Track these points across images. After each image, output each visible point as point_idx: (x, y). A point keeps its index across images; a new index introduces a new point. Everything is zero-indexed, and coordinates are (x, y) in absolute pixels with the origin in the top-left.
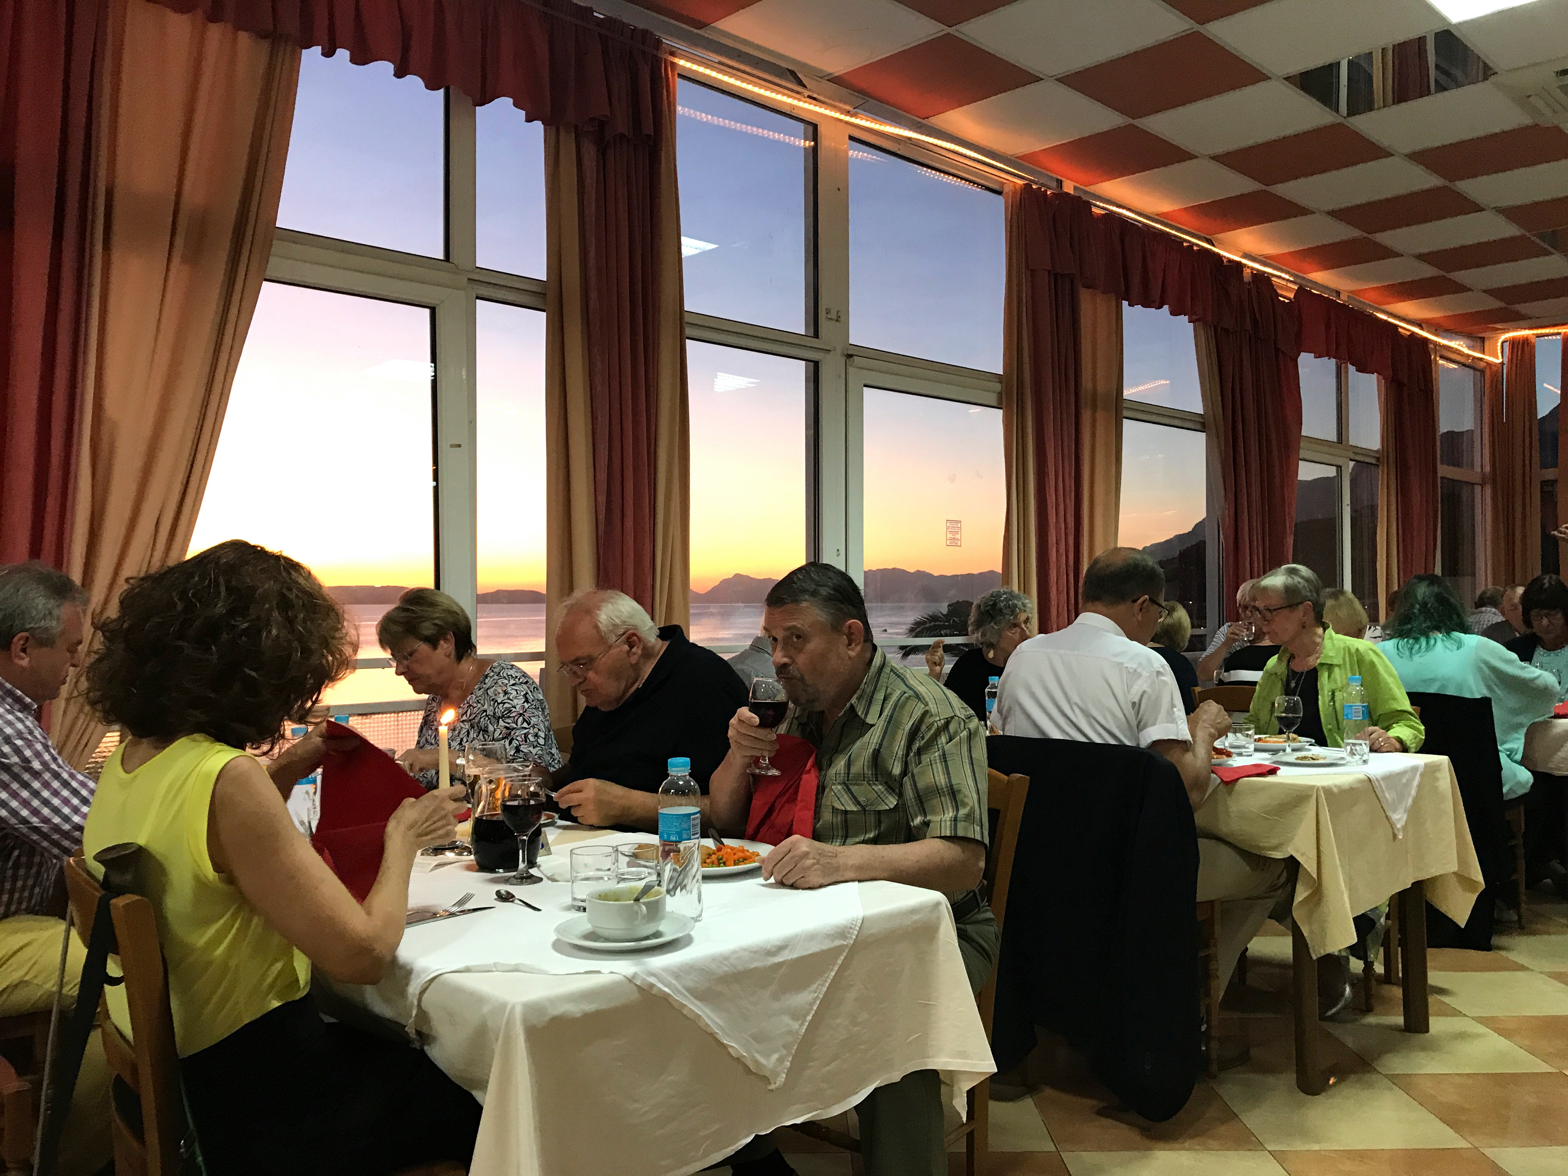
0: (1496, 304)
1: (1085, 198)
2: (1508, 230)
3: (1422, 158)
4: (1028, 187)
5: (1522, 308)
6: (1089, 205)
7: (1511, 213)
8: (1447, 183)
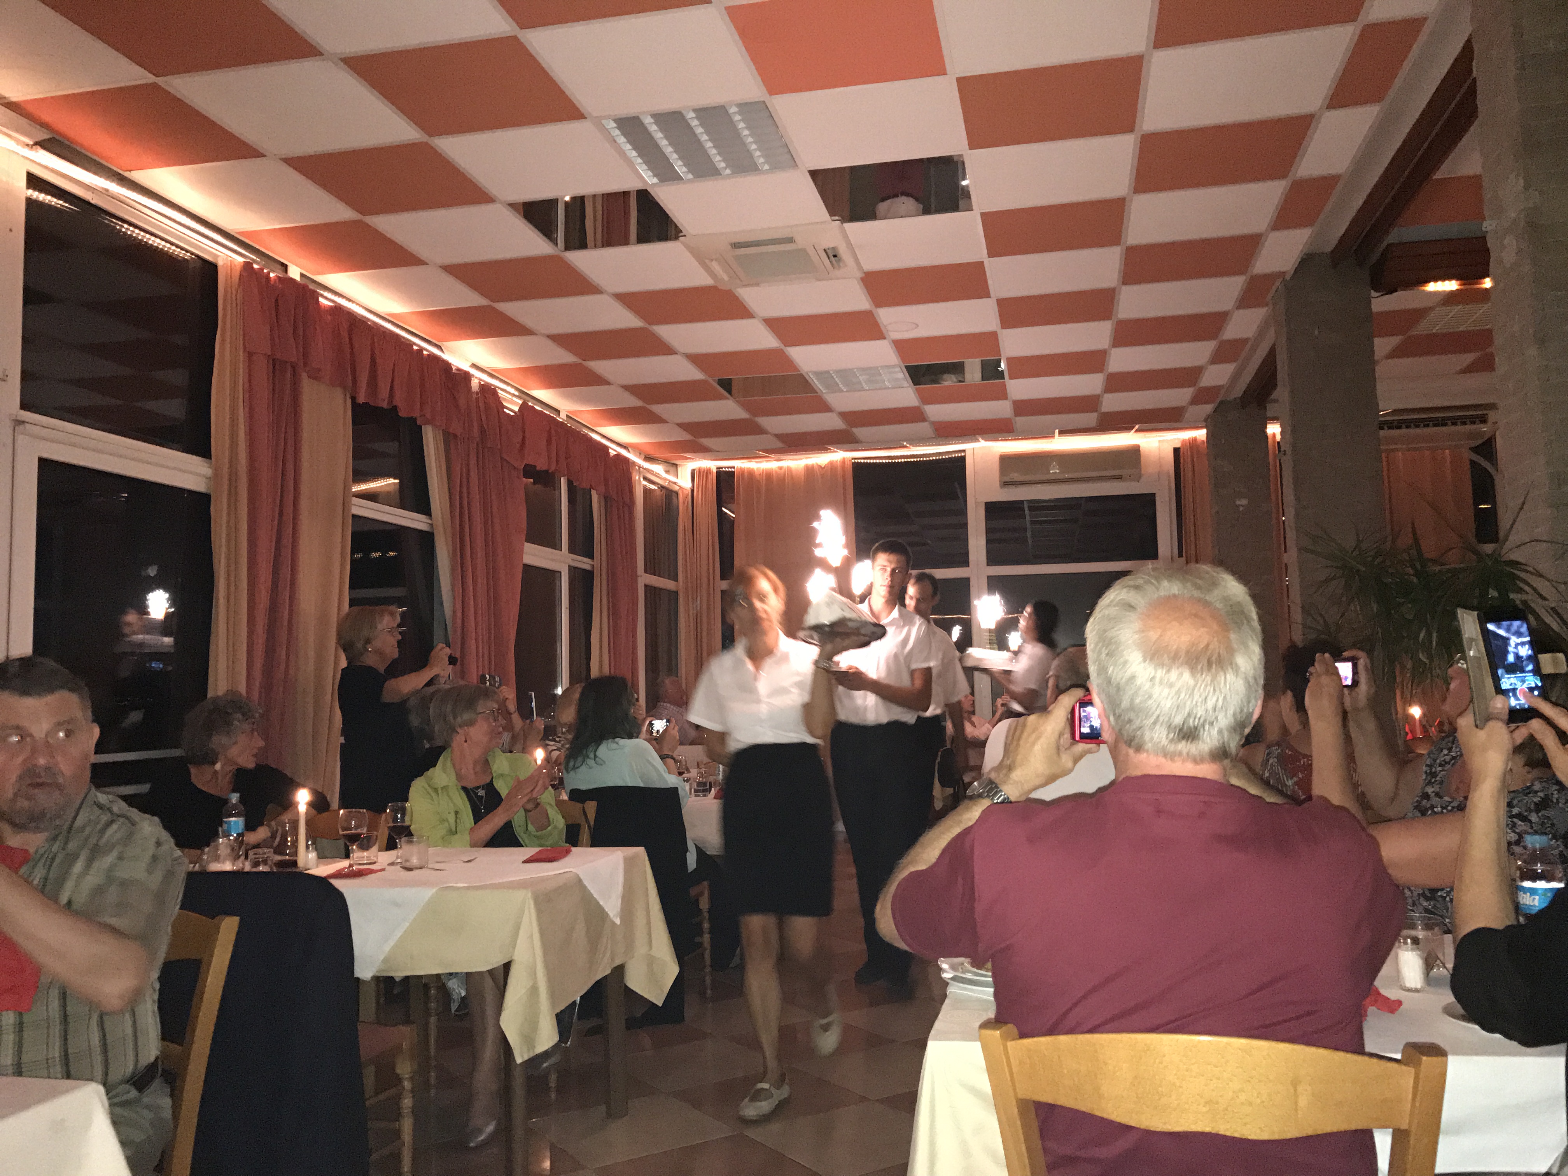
0: (685, 436)
1: (312, 286)
2: (694, 374)
3: (627, 299)
4: (248, 266)
5: (706, 442)
6: (315, 296)
7: (696, 359)
8: (647, 326)
